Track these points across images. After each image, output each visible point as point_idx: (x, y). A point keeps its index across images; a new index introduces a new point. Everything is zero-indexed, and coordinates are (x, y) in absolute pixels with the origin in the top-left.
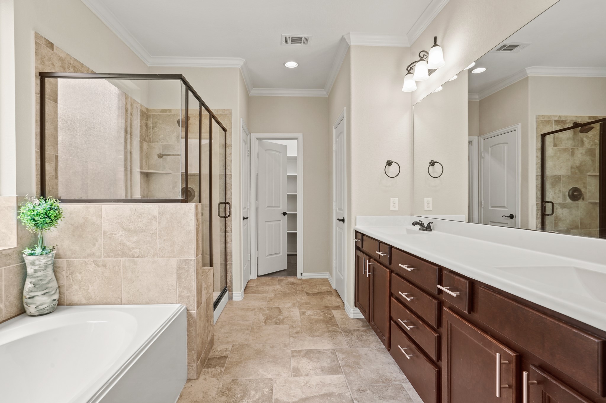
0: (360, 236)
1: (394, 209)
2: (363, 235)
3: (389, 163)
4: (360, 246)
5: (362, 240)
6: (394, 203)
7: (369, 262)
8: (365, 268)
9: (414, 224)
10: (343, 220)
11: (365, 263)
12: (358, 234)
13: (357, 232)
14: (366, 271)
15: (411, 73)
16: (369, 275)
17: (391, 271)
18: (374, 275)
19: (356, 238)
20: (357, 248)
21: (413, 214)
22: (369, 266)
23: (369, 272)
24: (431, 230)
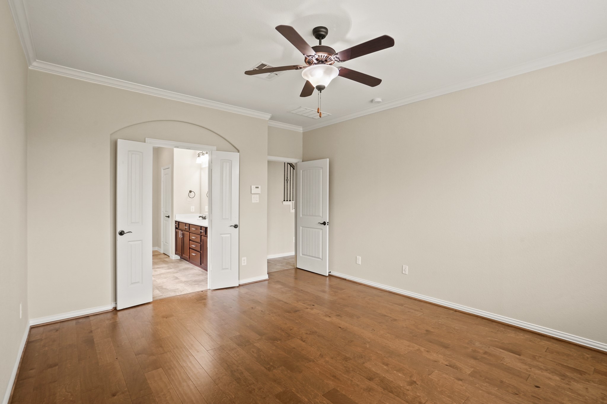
0: (177, 223)
1: (192, 211)
2: (179, 222)
3: (190, 192)
4: (177, 227)
5: (179, 225)
6: (193, 208)
7: (182, 232)
8: (180, 235)
9: (199, 217)
10: (169, 217)
11: (180, 233)
12: (176, 222)
13: (176, 221)
14: (180, 236)
15: (199, 157)
16: (182, 237)
17: (190, 233)
18: (184, 237)
19: (175, 224)
20: (176, 228)
21: (200, 213)
22: (182, 233)
23: (182, 236)
24: (206, 219)
